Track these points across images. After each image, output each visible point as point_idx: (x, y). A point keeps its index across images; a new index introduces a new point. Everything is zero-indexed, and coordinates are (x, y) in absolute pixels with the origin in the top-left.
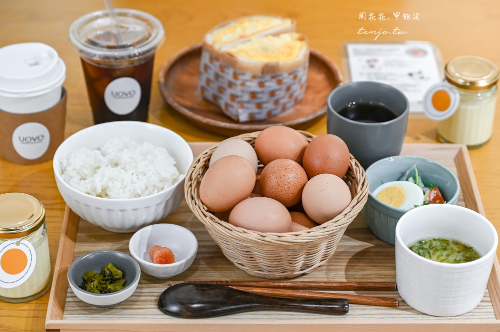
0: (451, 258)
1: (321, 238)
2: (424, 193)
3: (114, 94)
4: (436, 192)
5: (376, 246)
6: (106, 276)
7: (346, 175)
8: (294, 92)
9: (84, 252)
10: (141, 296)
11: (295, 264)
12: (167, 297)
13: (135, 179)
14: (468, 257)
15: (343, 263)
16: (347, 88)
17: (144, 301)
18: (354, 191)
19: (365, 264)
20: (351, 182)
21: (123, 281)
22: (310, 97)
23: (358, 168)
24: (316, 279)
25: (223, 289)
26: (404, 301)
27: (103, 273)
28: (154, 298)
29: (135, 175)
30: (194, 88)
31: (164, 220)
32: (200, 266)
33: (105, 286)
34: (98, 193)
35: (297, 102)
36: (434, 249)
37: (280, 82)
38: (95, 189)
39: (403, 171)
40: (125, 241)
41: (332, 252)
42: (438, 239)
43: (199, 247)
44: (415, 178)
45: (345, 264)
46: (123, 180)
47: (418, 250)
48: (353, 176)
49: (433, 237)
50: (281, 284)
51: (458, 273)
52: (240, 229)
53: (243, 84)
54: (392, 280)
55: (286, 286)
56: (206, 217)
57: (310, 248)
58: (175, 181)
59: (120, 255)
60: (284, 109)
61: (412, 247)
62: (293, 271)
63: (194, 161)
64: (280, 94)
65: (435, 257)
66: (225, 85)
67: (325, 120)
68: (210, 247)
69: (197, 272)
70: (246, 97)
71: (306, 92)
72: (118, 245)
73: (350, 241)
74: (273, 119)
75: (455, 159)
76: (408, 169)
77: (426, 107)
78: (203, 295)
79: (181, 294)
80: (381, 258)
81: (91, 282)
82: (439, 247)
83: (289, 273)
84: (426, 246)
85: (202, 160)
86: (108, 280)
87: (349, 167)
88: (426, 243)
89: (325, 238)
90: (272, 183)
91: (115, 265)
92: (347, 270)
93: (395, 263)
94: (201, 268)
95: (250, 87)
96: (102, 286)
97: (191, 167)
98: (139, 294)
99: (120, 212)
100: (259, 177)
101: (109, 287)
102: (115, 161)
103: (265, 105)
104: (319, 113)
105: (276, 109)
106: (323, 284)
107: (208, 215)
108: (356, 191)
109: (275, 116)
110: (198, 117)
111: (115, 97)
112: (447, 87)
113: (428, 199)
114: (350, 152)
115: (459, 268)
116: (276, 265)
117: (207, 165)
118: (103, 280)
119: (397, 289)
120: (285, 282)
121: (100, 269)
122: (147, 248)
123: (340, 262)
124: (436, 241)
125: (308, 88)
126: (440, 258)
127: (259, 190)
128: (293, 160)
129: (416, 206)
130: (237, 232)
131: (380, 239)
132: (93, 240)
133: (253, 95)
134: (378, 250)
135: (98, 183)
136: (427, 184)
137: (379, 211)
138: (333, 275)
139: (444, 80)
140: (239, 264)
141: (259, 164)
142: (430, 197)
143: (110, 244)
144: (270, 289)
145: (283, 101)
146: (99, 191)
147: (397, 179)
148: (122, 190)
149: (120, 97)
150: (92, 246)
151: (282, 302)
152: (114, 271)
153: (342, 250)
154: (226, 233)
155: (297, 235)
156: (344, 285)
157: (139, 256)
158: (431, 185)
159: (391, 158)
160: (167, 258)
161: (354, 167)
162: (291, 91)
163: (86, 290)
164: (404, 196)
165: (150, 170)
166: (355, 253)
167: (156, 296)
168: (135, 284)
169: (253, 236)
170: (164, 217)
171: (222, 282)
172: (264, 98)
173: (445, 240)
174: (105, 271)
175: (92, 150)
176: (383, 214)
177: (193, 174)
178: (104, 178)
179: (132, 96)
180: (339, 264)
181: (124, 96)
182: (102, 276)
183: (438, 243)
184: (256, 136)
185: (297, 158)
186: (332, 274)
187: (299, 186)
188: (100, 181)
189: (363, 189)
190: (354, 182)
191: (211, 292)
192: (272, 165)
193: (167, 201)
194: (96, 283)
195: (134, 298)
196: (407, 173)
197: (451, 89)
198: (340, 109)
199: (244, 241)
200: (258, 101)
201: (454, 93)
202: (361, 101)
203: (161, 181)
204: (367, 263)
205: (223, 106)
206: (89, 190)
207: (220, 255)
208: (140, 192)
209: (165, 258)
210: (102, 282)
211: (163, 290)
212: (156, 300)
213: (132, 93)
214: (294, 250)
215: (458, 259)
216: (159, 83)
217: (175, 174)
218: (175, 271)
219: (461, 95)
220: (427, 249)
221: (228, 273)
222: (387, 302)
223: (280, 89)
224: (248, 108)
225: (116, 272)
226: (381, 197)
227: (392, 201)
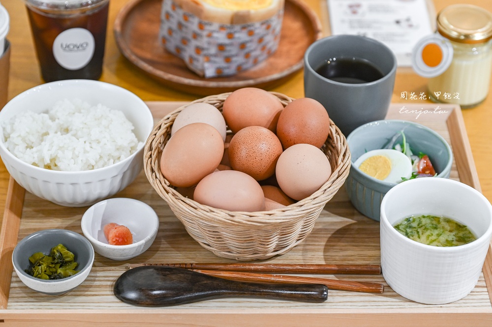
0: (443, 239)
1: (297, 218)
2: (413, 163)
3: (64, 46)
4: (425, 162)
5: (359, 223)
6: (55, 258)
7: (325, 143)
8: (268, 43)
9: (30, 230)
10: (95, 281)
11: (268, 245)
12: (124, 282)
13: (88, 148)
14: (462, 237)
15: (321, 242)
16: (327, 43)
17: (99, 286)
18: (334, 161)
19: (346, 244)
20: (331, 151)
21: (74, 264)
22: (285, 48)
23: (338, 136)
24: (291, 261)
25: (187, 274)
26: (389, 287)
27: (52, 255)
28: (109, 283)
29: (87, 143)
30: (154, 37)
31: (121, 193)
32: (162, 246)
33: (54, 270)
34: (46, 164)
35: (271, 54)
36: (423, 227)
37: (251, 33)
38: (43, 159)
39: (389, 137)
40: (77, 217)
41: (309, 230)
42: (428, 217)
43: (161, 223)
44: (402, 146)
45: (324, 243)
46: (74, 149)
47: (405, 229)
48: (333, 145)
49: (422, 214)
50: (252, 267)
51: (450, 257)
52: (207, 208)
53: (209, 36)
54: (376, 262)
55: (258, 269)
56: (168, 193)
57: (285, 229)
58: (133, 148)
59: (71, 234)
60: (256, 62)
61: (398, 225)
62: (266, 252)
63: (154, 127)
64: (251, 46)
65: (423, 237)
66: (190, 36)
67: (302, 75)
68: (172, 223)
69: (158, 252)
70: (213, 50)
71: (280, 44)
72: (69, 222)
73: (329, 216)
74: (244, 75)
75: (447, 122)
76: (394, 135)
77: (415, 62)
78: (164, 280)
79: (140, 279)
80: (364, 236)
81: (39, 266)
82: (429, 226)
83: (261, 255)
84: (415, 225)
85: (164, 127)
86: (57, 263)
87: (329, 134)
88: (414, 221)
89: (302, 217)
90: (242, 154)
91: (65, 246)
92: (326, 250)
93: (379, 242)
94: (163, 248)
95: (217, 38)
96: (51, 270)
97: (151, 134)
98: (92, 278)
99: (71, 186)
100: (228, 145)
101: (60, 271)
102: (65, 126)
103: (234, 59)
104: (296, 68)
105: (246, 63)
106: (299, 267)
107: (170, 191)
108: (337, 163)
109: (246, 70)
110: (160, 73)
111: (64, 50)
112: (439, 39)
113: (417, 170)
114: (330, 117)
115: (451, 252)
116: (247, 246)
117: (169, 132)
118: (52, 263)
119: (381, 273)
120: (257, 265)
121: (49, 250)
122: (102, 225)
123: (318, 241)
124: (426, 219)
125: (283, 37)
126: (430, 238)
127: (228, 162)
128: (265, 127)
129: (404, 179)
130: (202, 211)
131: (363, 215)
132: (40, 215)
133: (221, 47)
134: (361, 227)
135: (46, 152)
136: (416, 152)
137: (361, 184)
138: (310, 256)
139: (435, 32)
140: (205, 244)
141: (227, 129)
142: (419, 167)
143: (60, 220)
144: (240, 273)
145: (254, 54)
146: (47, 161)
147: (381, 147)
148: (73, 160)
149: (71, 50)
150: (40, 222)
151: (252, 288)
152: (65, 253)
153: (320, 227)
154: (190, 212)
155: (270, 215)
156: (322, 268)
157: (93, 237)
158: (421, 153)
159: (376, 123)
160: (124, 238)
161: (334, 135)
162: (263, 43)
163: (33, 276)
164: (390, 168)
165: (105, 137)
166: (336, 230)
167: (112, 281)
168: (89, 268)
169: (221, 215)
170: (121, 190)
171: (186, 264)
172: (233, 50)
173: (436, 217)
174: (54, 253)
175: (39, 114)
176: (366, 187)
177: (154, 143)
178: (53, 146)
179: (84, 49)
180: (317, 243)
181: (76, 49)
182: (51, 258)
183: (428, 221)
184: (225, 99)
185: (271, 124)
186: (309, 254)
187: (273, 158)
188: (49, 150)
189: (345, 161)
190: (335, 152)
191: (173, 277)
192: (242, 133)
193: (124, 173)
194: (44, 266)
195: (88, 283)
196: (394, 140)
197: (443, 42)
198: (318, 66)
199: (210, 221)
200: (226, 54)
201: (447, 46)
202: (342, 57)
203: (118, 149)
204: (348, 242)
205: (187, 60)
206: (36, 160)
207: (183, 233)
208: (93, 163)
209: (123, 238)
210: (51, 266)
211: (120, 273)
212: (112, 286)
213: (85, 45)
214: (266, 231)
215: (450, 239)
216: (115, 32)
217: (132, 142)
218: (132, 253)
219: (454, 49)
220: (415, 228)
221: (192, 254)
222: (371, 288)
223: (251, 41)
224: (215, 62)
225: (67, 254)
226: (364, 168)
227: (377, 172)
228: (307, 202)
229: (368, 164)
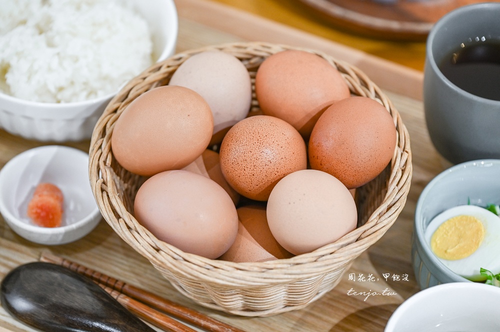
55: (209, 328)
102: (43, 24)
160: (49, 213)
161: (396, 169)
164: (478, 244)
226: (447, 228)
227: (459, 243)
228: (279, 266)
229: (455, 224)
